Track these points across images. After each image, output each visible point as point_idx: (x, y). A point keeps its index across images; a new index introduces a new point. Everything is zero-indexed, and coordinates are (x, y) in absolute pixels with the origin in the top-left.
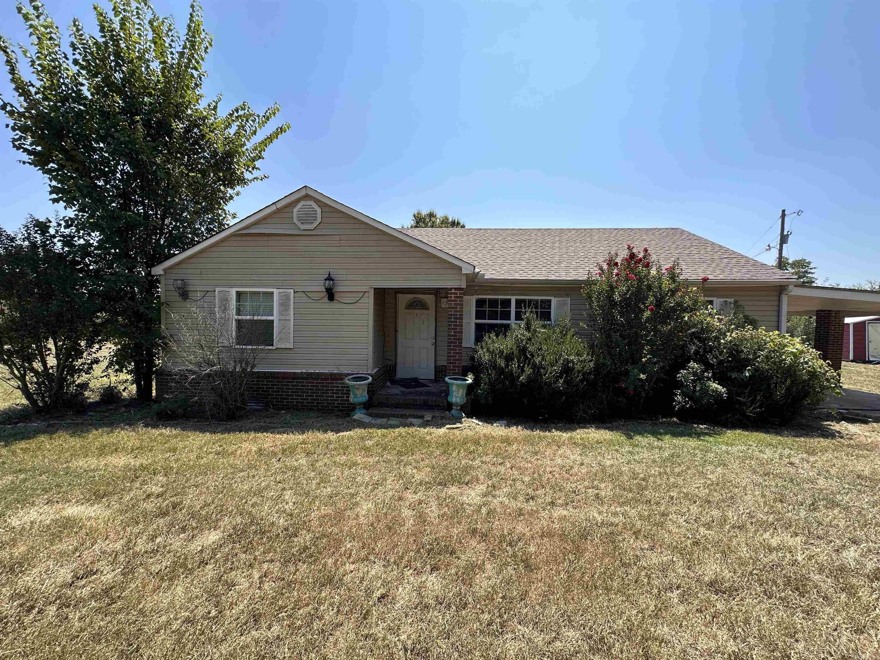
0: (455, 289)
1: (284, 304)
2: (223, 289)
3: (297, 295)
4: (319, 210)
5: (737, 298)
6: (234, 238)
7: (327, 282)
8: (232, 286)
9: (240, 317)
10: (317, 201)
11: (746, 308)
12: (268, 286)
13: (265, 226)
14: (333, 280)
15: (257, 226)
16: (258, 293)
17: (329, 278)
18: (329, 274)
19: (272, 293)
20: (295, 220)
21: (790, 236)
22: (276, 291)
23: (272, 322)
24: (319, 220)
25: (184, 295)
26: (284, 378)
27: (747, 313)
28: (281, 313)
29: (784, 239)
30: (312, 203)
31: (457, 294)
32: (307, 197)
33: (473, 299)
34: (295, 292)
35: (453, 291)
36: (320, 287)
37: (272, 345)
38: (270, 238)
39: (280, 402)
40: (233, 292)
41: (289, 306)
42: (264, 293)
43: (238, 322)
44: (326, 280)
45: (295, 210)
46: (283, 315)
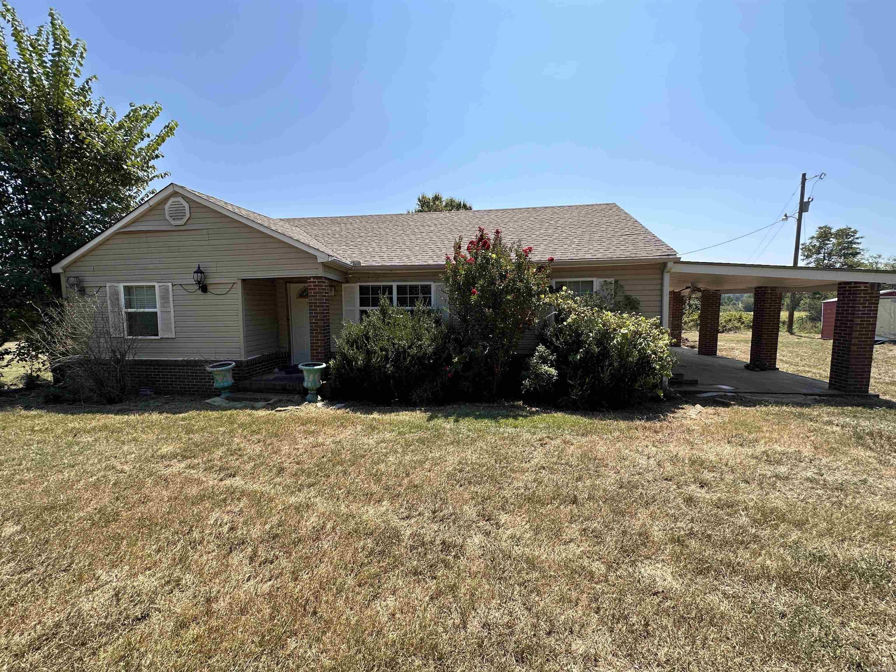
0: (314, 278)
1: (165, 298)
2: (112, 284)
3: (175, 288)
4: (187, 206)
5: (617, 278)
6: (117, 237)
7: (196, 274)
8: (119, 281)
9: (130, 310)
10: (184, 197)
11: (626, 288)
12: (150, 281)
13: (144, 223)
14: (203, 273)
15: (136, 224)
16: (142, 287)
17: (199, 271)
18: (199, 267)
19: (154, 287)
20: (168, 217)
21: (811, 203)
22: (156, 285)
23: (156, 313)
24: (188, 215)
25: (82, 291)
26: (167, 365)
27: (628, 293)
28: (163, 306)
29: (804, 207)
30: (180, 199)
31: (315, 282)
32: (175, 194)
33: (356, 287)
34: (173, 285)
35: (312, 280)
36: (190, 279)
37: (158, 335)
38: (148, 235)
39: (167, 387)
40: (121, 287)
41: (169, 298)
42: (147, 287)
43: (129, 314)
44: (195, 272)
45: (167, 207)
46: (164, 307)
